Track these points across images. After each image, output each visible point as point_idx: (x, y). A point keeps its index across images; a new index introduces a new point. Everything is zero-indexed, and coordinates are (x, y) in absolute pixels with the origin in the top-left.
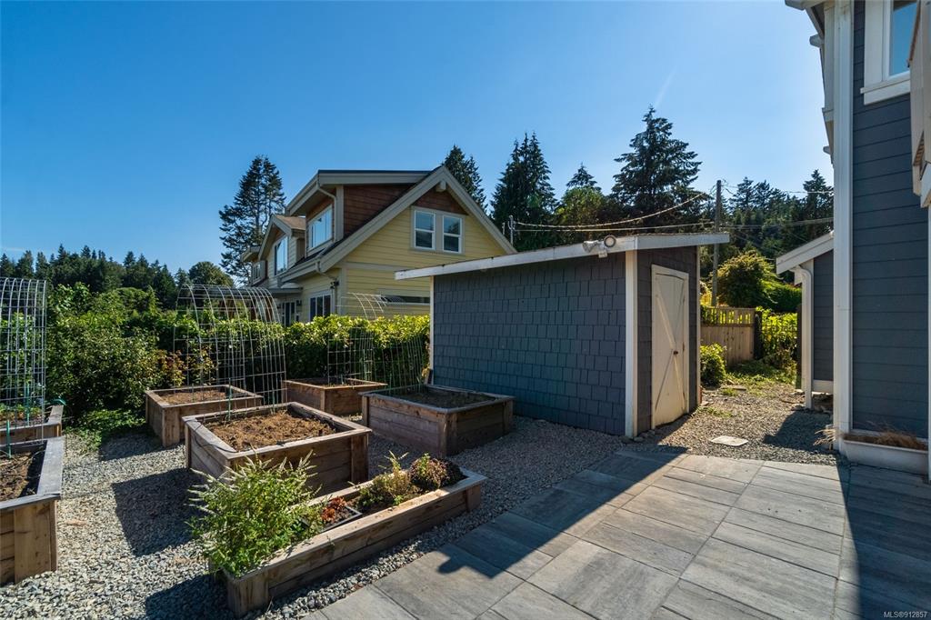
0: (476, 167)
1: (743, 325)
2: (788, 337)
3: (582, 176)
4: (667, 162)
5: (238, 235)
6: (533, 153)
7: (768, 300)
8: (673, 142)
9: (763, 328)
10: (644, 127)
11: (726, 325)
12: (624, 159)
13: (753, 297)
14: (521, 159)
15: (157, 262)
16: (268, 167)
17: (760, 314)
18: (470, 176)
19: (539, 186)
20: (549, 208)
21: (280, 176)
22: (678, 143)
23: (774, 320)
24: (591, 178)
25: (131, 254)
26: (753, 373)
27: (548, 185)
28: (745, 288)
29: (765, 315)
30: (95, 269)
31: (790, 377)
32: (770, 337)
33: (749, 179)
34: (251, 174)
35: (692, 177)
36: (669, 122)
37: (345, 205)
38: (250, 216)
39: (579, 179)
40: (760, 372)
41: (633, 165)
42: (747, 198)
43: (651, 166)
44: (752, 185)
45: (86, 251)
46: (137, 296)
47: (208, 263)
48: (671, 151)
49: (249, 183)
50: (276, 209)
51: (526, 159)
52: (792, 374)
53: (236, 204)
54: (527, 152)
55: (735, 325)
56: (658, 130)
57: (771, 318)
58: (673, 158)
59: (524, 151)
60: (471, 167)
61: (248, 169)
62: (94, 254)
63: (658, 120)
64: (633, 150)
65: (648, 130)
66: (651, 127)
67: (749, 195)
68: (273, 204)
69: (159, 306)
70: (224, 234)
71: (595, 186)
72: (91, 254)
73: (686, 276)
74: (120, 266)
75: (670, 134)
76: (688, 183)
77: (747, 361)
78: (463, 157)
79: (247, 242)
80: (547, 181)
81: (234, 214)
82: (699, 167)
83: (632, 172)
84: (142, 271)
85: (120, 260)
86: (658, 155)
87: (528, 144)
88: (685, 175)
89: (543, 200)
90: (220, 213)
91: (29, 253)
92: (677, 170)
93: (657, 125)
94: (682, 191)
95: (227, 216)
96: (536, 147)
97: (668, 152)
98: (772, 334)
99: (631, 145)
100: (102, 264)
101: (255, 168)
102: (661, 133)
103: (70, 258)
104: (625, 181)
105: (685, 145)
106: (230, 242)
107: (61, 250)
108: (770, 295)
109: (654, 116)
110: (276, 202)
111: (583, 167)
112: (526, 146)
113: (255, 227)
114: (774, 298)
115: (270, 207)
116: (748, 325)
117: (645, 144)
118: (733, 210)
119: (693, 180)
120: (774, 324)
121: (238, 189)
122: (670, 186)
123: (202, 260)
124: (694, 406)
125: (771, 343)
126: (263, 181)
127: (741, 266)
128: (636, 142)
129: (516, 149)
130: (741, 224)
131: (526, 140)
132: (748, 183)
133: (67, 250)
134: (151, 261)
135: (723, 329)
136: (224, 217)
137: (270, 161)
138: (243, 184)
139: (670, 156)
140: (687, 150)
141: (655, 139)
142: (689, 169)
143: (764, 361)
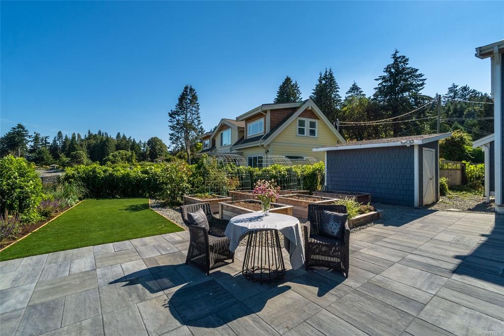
0: (298, 86)
1: (456, 169)
2: (479, 175)
3: (355, 88)
4: (406, 80)
5: (178, 124)
6: (330, 78)
7: (469, 156)
8: (409, 68)
9: (467, 171)
10: (392, 61)
11: (448, 169)
12: (380, 79)
13: (459, 154)
14: (324, 82)
15: (130, 137)
16: (191, 90)
17: (465, 164)
18: (295, 91)
19: (333, 96)
20: (338, 107)
21: (197, 94)
22: (412, 69)
23: (472, 167)
24: (360, 89)
25: (119, 134)
26: (461, 191)
27: (338, 95)
28: (455, 150)
29: (467, 165)
30: (104, 142)
31: (480, 193)
32: (470, 175)
33: (456, 84)
34: (183, 94)
35: (421, 88)
36: (407, 58)
37: (271, 118)
38: (182, 115)
39: (353, 90)
40: (465, 191)
41: (385, 82)
42: (454, 96)
43: (396, 82)
44: (458, 88)
45: (100, 132)
46: (126, 154)
47: (156, 138)
48: (408, 74)
49: (182, 98)
50: (195, 111)
51: (326, 82)
52: (482, 191)
53: (176, 109)
54: (327, 78)
55: (452, 169)
56: (400, 62)
57: (470, 166)
58: (409, 78)
59: (325, 78)
60: (296, 87)
61: (182, 91)
62: (103, 134)
63: (400, 57)
64: (386, 74)
65: (394, 63)
66: (396, 61)
67: (456, 94)
68: (194, 109)
69: (137, 159)
70: (170, 124)
71: (362, 93)
72: (102, 134)
73: (434, 150)
74: (114, 139)
75: (407, 64)
76: (418, 91)
77: (458, 186)
78: (291, 82)
79: (181, 128)
80: (338, 93)
81: (175, 114)
82: (425, 82)
83: (384, 86)
84: (124, 142)
85: (114, 137)
86: (400, 76)
87: (327, 74)
88: (416, 87)
89: (336, 103)
90: (169, 113)
91: (74, 134)
92: (411, 84)
93: (400, 60)
94: (415, 96)
95: (172, 115)
96: (331, 75)
97: (406, 74)
98: (471, 174)
99: (384, 71)
100: (107, 139)
101: (185, 91)
102: (402, 64)
103: (94, 136)
104: (381, 91)
105: (417, 70)
106: (173, 128)
107: (89, 133)
108: (470, 154)
109: (398, 55)
110: (195, 107)
111: (355, 83)
112: (326, 75)
113: (184, 120)
114: (472, 155)
115: (192, 110)
116: (458, 169)
117: (393, 70)
118: (446, 103)
119: (421, 89)
120: (472, 169)
121: (177, 102)
122: (407, 93)
123: (153, 136)
124: (437, 200)
125: (471, 178)
126: (189, 97)
127: (453, 138)
128: (388, 69)
129: (321, 77)
130: (450, 111)
131: (326, 72)
132: (455, 86)
133: (91, 132)
134: (128, 137)
135: (446, 171)
136: (170, 115)
137: (192, 87)
138: (179, 99)
139: (407, 76)
140: (418, 73)
141: (398, 67)
142: (419, 83)
143: (467, 186)
